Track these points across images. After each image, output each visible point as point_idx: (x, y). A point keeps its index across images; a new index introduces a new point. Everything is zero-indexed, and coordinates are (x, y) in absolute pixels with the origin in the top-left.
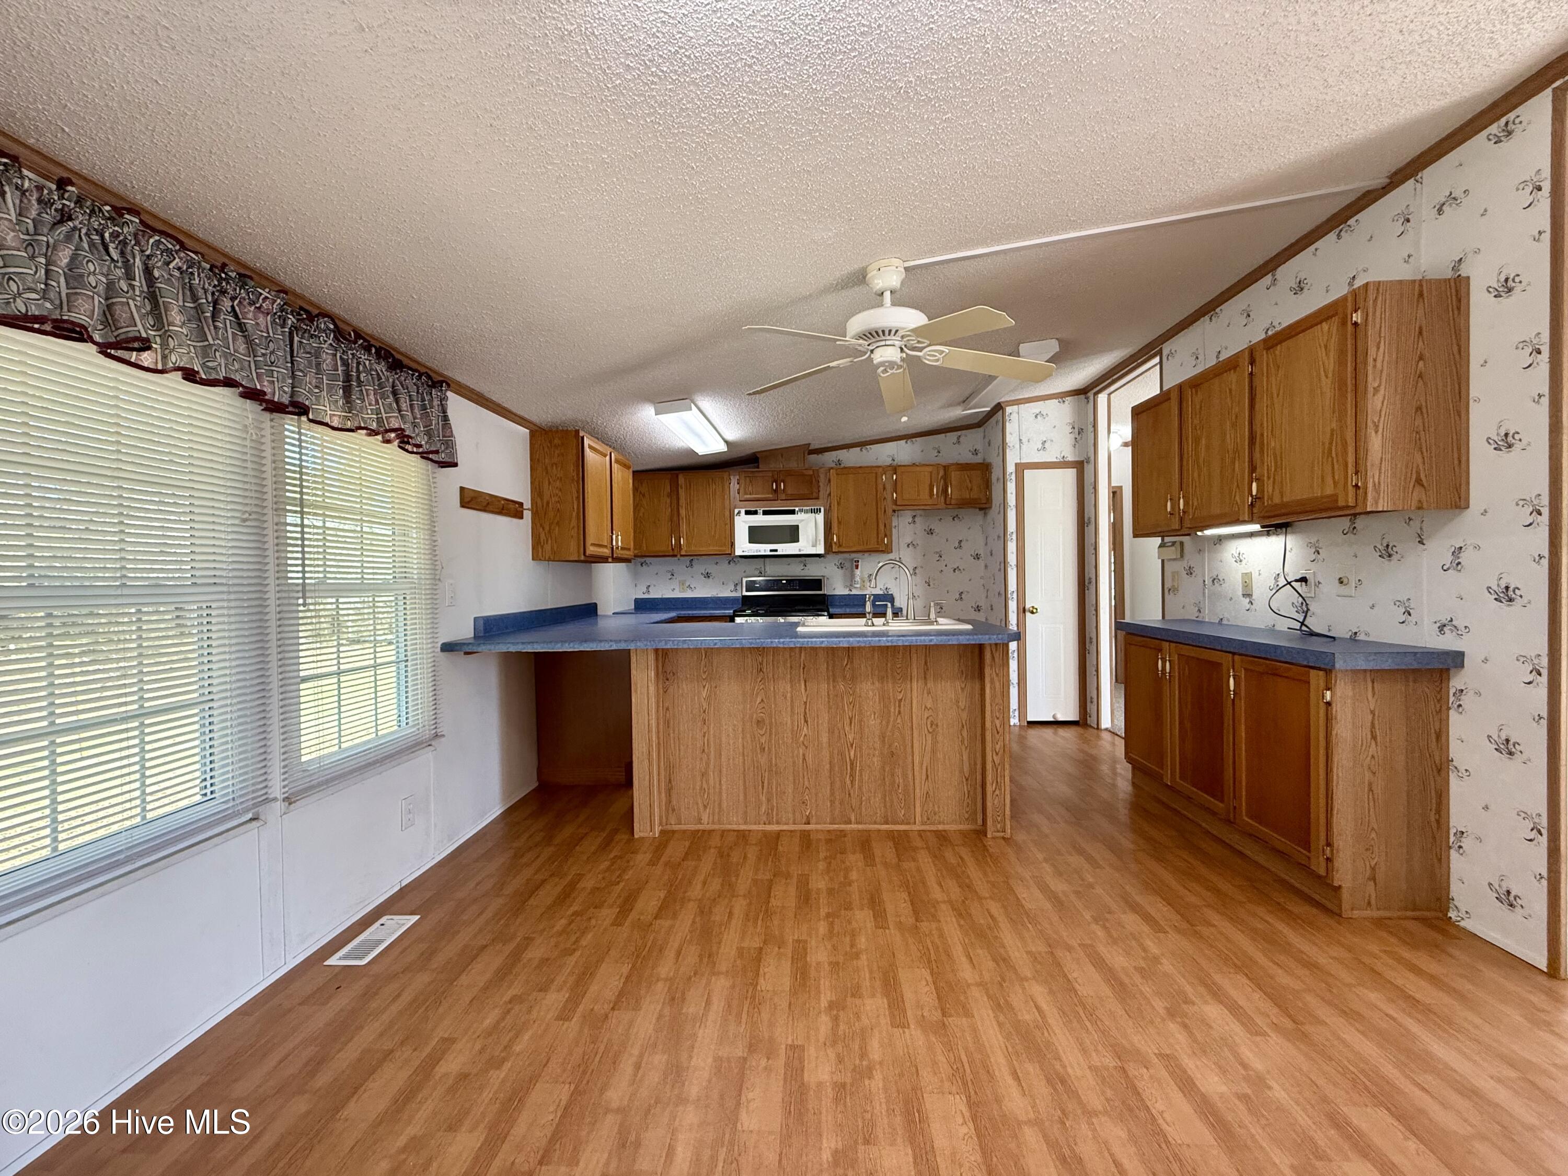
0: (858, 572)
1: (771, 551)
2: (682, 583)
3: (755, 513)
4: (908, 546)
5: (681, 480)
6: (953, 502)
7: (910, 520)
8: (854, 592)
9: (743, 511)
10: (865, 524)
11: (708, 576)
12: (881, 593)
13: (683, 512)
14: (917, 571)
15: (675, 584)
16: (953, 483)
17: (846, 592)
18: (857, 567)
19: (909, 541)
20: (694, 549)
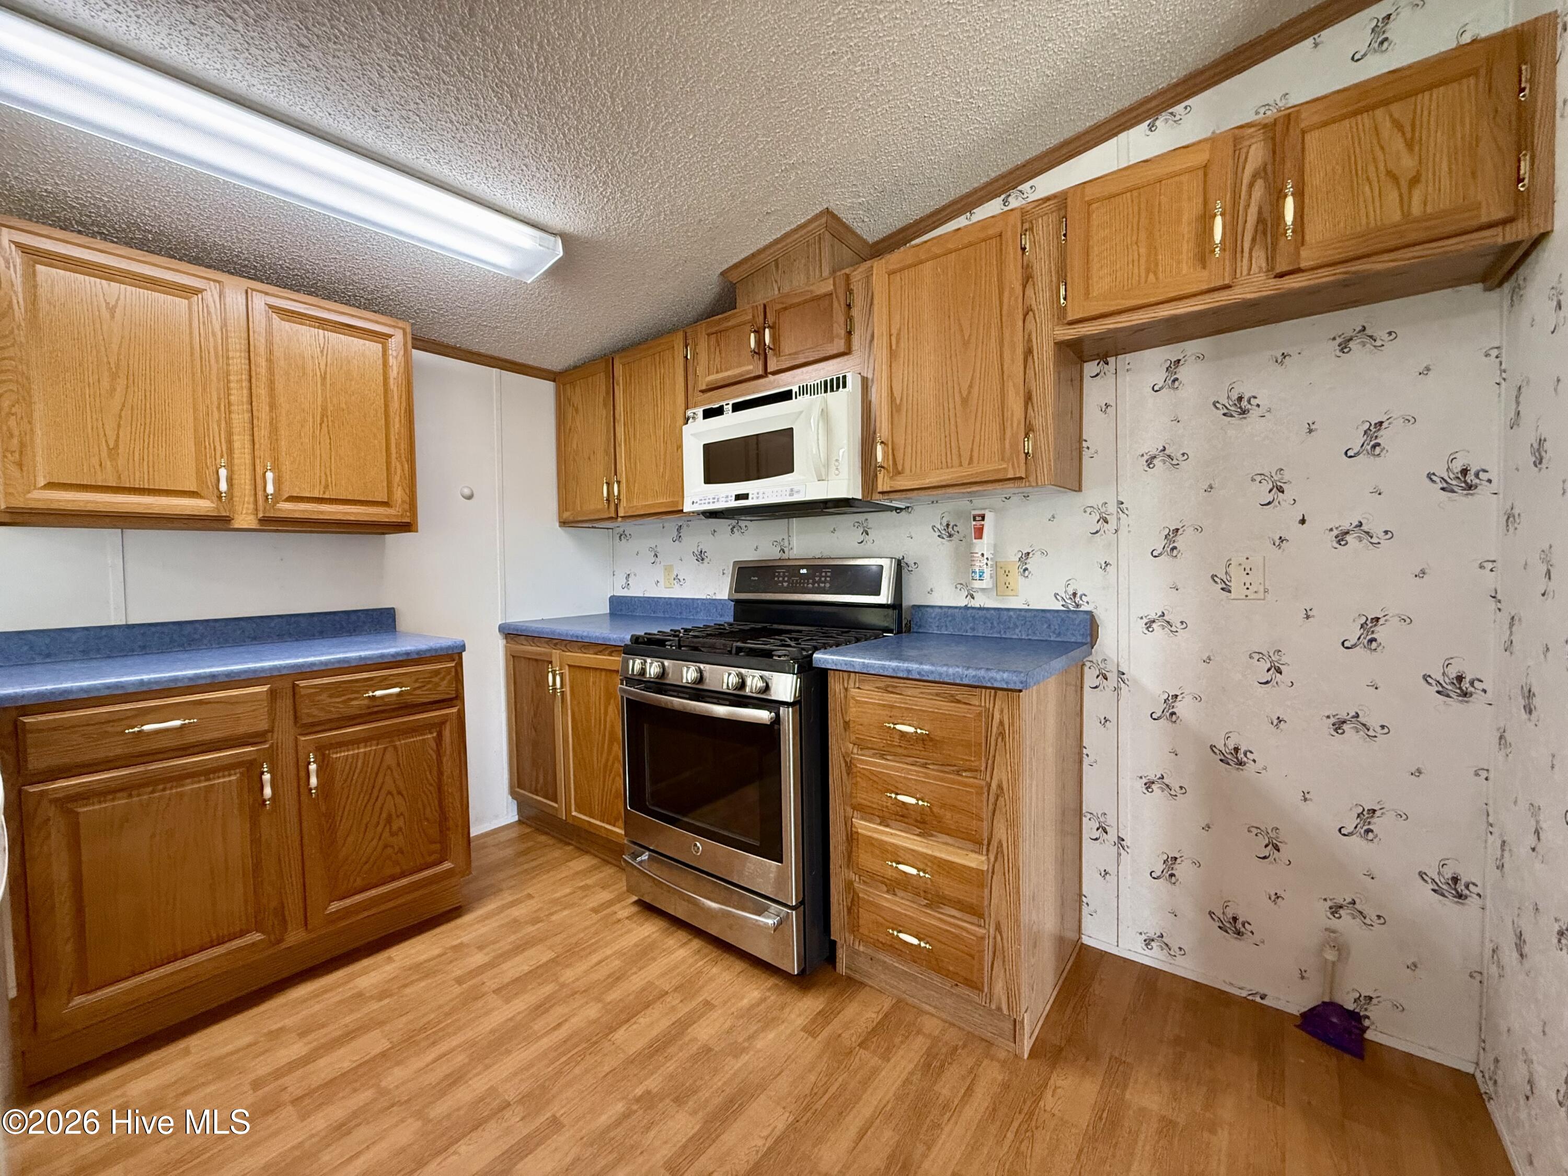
0: (984, 546)
1: (738, 497)
2: (668, 569)
3: (719, 411)
4: (1150, 462)
5: (619, 370)
6: (1307, 257)
7: (1159, 377)
8: (981, 601)
9: (700, 411)
10: (965, 401)
11: (701, 557)
12: (1058, 606)
13: (620, 430)
14: (1180, 542)
15: (658, 573)
16: (1315, 179)
17: (961, 601)
18: (979, 533)
19: (1151, 447)
20: (640, 504)
